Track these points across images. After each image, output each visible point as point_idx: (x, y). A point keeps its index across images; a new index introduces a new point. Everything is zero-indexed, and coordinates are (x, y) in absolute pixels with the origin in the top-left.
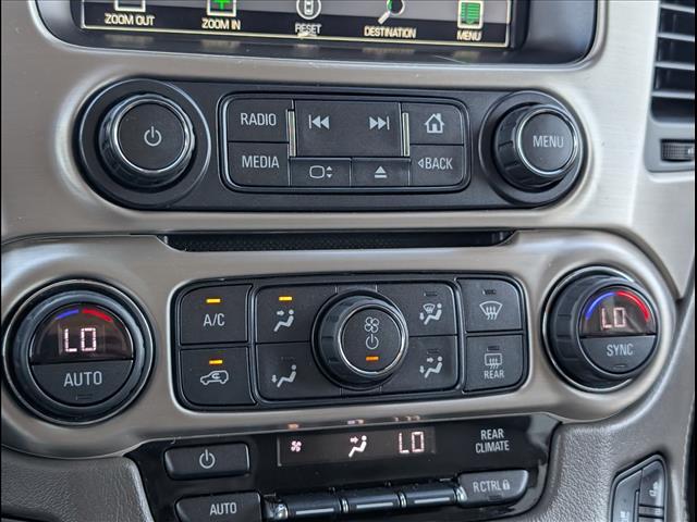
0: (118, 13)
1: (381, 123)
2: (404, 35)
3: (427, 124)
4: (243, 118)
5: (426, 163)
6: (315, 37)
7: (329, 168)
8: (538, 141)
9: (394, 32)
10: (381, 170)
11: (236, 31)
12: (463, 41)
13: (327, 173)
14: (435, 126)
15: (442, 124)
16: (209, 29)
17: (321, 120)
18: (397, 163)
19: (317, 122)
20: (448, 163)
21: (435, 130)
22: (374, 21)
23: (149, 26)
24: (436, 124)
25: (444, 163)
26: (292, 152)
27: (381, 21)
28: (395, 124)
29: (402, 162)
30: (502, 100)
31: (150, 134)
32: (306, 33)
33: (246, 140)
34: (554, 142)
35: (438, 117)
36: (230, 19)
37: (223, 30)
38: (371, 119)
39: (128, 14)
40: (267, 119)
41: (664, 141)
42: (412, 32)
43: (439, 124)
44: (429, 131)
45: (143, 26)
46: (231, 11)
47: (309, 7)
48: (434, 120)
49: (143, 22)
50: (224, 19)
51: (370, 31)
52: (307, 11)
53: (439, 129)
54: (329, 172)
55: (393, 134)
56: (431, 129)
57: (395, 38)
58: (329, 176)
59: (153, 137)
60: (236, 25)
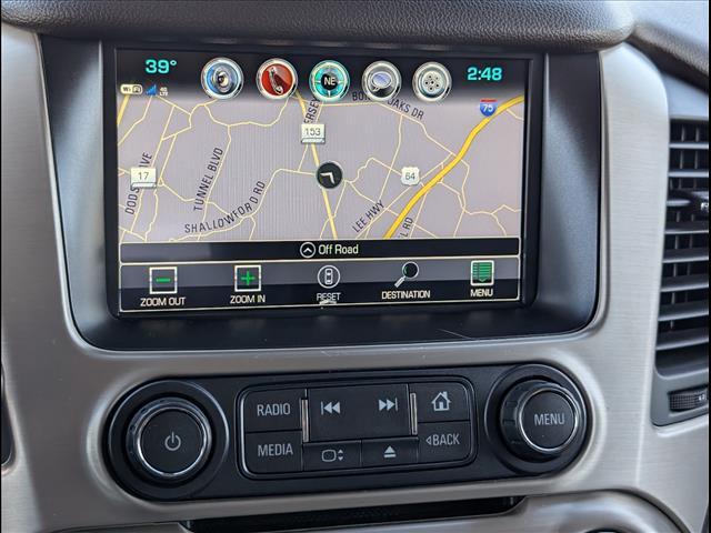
0: (153, 296)
1: (390, 405)
2: (419, 296)
3: (434, 402)
4: (259, 410)
5: (434, 440)
6: (335, 304)
7: (341, 451)
8: (540, 419)
9: (410, 295)
10: (390, 450)
11: (262, 304)
12: (477, 298)
13: (339, 456)
14: (441, 404)
15: (448, 401)
16: (236, 305)
17: (333, 405)
18: (405, 442)
19: (329, 408)
20: (455, 439)
21: (441, 408)
22: (390, 286)
23: (181, 306)
24: (442, 403)
25: (451, 439)
26: (305, 436)
27: (397, 285)
28: (403, 404)
29: (411, 441)
30: (508, 374)
31: (170, 440)
32: (327, 301)
33: (261, 431)
34: (555, 419)
35: (445, 395)
36: (256, 294)
37: (249, 304)
38: (380, 402)
39: (162, 297)
40: (282, 409)
41: (672, 394)
42: (427, 294)
43: (445, 402)
44: (435, 409)
45: (175, 307)
46: (257, 287)
47: (329, 278)
48: (441, 399)
49: (175, 302)
50: (250, 294)
51: (387, 295)
52: (328, 282)
53: (445, 406)
54: (340, 455)
55: (401, 413)
56: (438, 407)
57: (411, 299)
58: (341, 458)
59: (173, 442)
60: (262, 299)
